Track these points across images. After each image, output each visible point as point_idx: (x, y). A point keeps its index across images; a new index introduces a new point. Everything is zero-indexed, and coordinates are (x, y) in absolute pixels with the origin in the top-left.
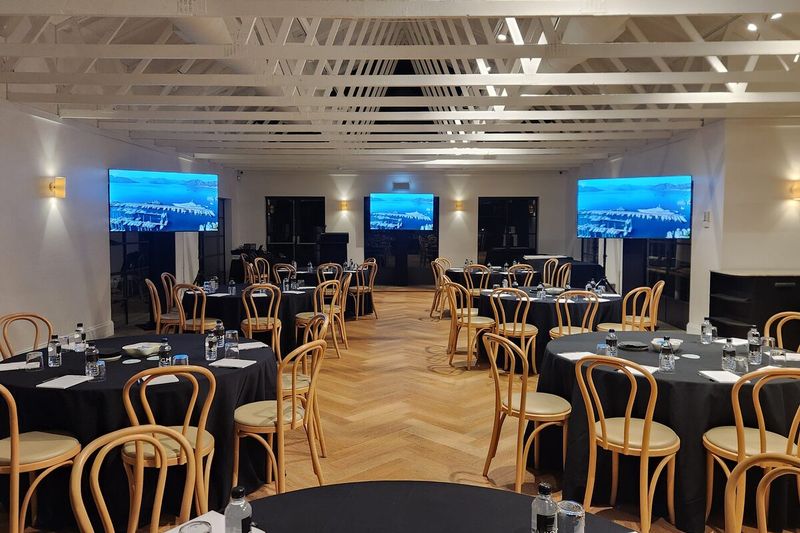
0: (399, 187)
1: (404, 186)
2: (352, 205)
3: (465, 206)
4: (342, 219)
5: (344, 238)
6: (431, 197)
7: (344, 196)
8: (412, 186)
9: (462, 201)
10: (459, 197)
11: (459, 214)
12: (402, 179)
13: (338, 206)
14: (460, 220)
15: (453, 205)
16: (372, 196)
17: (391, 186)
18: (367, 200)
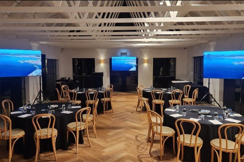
0: (122, 54)
1: (125, 54)
2: (105, 61)
3: (148, 61)
4: (102, 67)
5: (101, 74)
6: (135, 58)
7: (102, 57)
8: (128, 54)
9: (147, 60)
10: (146, 58)
11: (146, 65)
12: (124, 51)
13: (100, 62)
14: (147, 67)
15: (143, 61)
16: (113, 58)
17: (120, 54)
18: (111, 59)
